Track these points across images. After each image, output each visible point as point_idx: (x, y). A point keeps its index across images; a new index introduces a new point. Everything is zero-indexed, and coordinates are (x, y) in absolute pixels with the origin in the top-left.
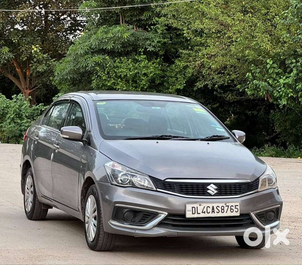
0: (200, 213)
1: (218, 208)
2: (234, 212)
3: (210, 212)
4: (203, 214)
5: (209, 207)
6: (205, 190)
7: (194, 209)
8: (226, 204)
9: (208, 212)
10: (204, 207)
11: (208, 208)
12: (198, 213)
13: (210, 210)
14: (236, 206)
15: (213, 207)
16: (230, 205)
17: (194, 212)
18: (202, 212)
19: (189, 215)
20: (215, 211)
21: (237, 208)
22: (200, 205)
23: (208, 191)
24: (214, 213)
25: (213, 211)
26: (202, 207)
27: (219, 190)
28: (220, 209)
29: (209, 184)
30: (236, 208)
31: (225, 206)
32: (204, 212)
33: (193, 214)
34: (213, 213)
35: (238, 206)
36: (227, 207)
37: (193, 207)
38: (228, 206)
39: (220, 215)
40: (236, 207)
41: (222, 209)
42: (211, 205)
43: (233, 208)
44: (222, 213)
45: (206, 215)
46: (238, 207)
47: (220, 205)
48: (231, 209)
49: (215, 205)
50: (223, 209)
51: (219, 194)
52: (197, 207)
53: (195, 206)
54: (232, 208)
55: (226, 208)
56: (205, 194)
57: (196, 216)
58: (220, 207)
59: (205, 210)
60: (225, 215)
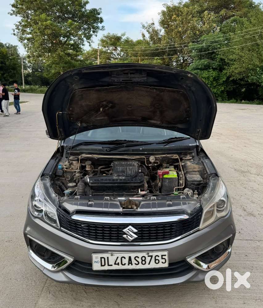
0: (111, 265)
1: (137, 258)
2: (160, 263)
3: (125, 264)
4: (117, 266)
5: (125, 258)
6: (120, 234)
7: (103, 259)
8: (148, 254)
9: (123, 264)
10: (118, 257)
11: (123, 259)
12: (108, 265)
13: (126, 261)
14: (162, 256)
15: (130, 258)
16: (154, 254)
17: (103, 264)
18: (115, 264)
19: (96, 267)
20: (133, 262)
21: (164, 259)
22: (112, 255)
23: (125, 236)
24: (132, 265)
25: (130, 262)
26: (114, 258)
27: (139, 234)
28: (140, 260)
29: (126, 225)
30: (162, 258)
31: (146, 256)
32: (117, 263)
33: (102, 266)
34: (130, 265)
35: (165, 255)
36: (150, 257)
37: (101, 258)
38: (152, 256)
39: (140, 267)
40: (164, 257)
41: (142, 261)
42: (127, 255)
43: (160, 258)
44: (143, 265)
45: (120, 267)
46: (166, 257)
47: (140, 255)
48: (156, 260)
49: (133, 255)
50: (145, 260)
51: (140, 239)
52: (108, 258)
53: (105, 255)
54: (157, 258)
55: (148, 259)
56: (121, 239)
57: (106, 268)
58: (140, 258)
59: (119, 261)
60: (147, 266)
